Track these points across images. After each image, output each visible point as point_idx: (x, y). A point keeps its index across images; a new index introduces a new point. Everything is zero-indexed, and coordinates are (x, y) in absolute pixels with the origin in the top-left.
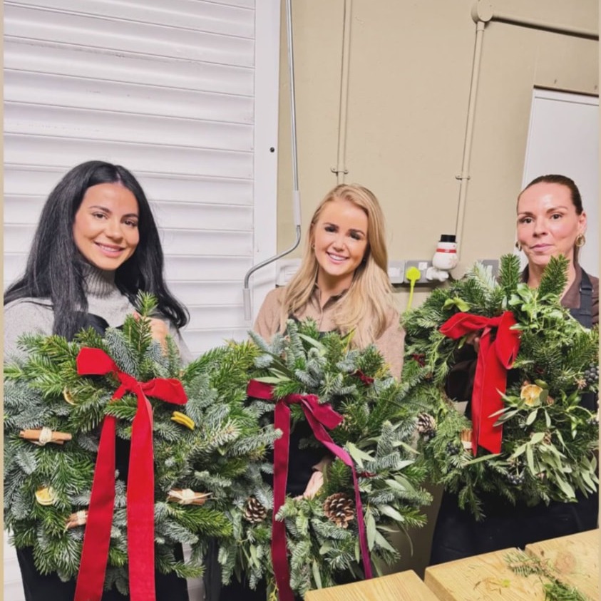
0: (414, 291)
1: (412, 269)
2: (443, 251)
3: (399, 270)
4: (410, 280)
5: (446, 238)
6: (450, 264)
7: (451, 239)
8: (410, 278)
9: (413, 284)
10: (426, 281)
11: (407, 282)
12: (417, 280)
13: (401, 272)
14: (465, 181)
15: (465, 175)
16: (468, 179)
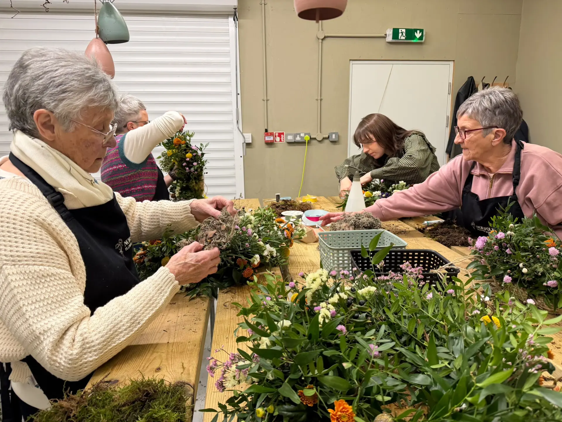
1: (298, 136)
11: (296, 141)
12: (300, 141)
13: (293, 137)
14: (319, 101)
15: (319, 98)
16: (321, 100)
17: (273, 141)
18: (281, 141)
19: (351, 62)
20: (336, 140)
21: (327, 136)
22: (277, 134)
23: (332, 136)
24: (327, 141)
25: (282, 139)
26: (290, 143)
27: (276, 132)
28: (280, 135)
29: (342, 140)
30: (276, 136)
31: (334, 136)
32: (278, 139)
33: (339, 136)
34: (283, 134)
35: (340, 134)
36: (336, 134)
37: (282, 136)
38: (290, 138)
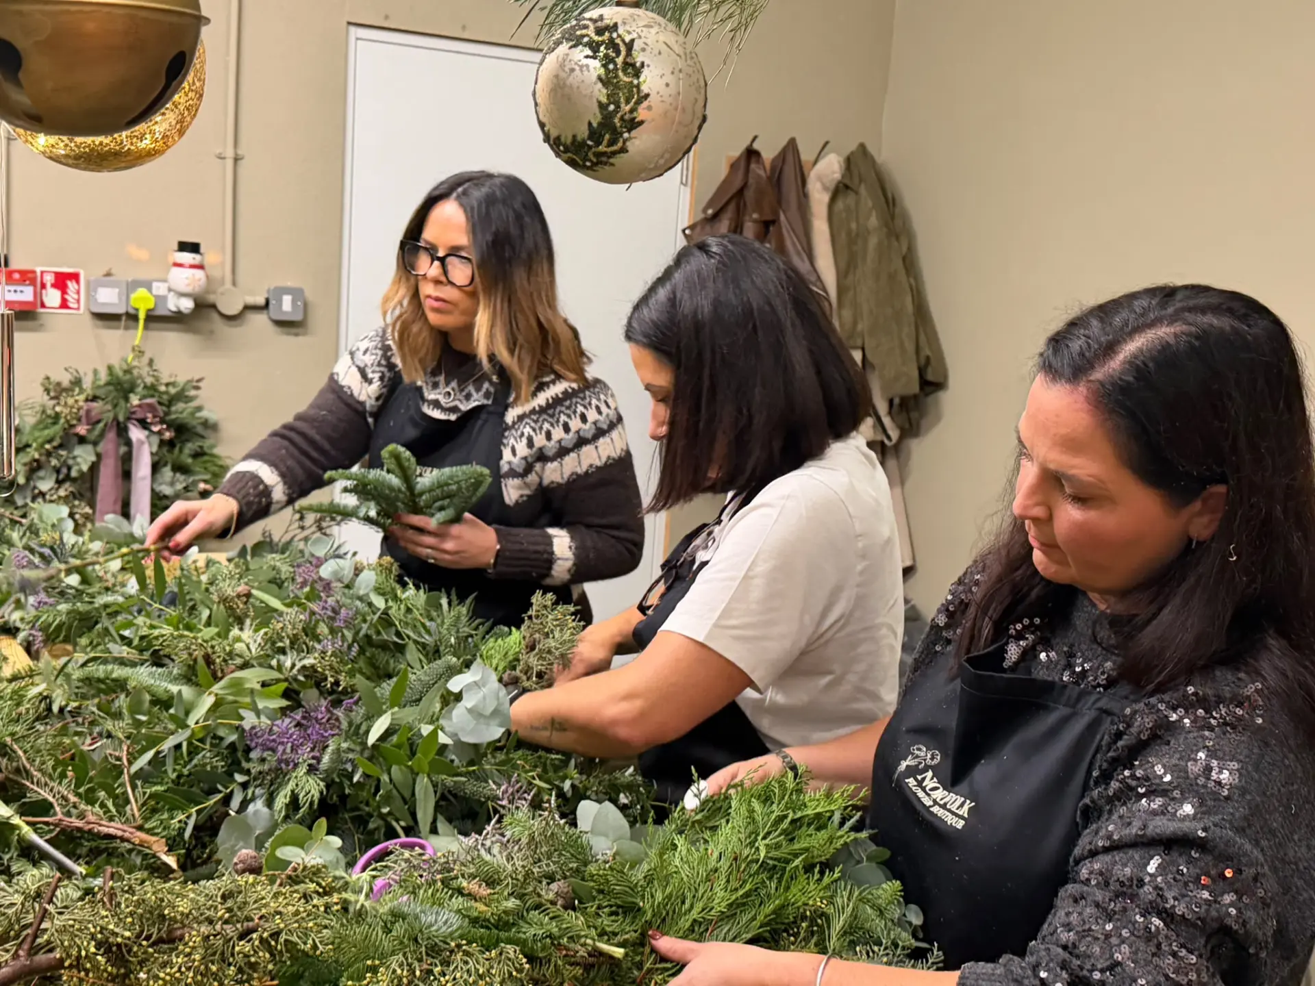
0: (146, 328)
1: (142, 292)
2: (180, 265)
3: (117, 290)
4: (137, 310)
5: (184, 247)
6: (188, 285)
7: (194, 248)
8: (137, 306)
9: (142, 316)
10: (169, 314)
11: (132, 311)
12: (149, 310)
13: (120, 294)
14: (229, 163)
15: (230, 153)
16: (236, 160)
17: (33, 304)
18: (64, 304)
19: (353, 29)
20: (298, 317)
21: (260, 301)
22: (49, 279)
23: (280, 302)
24: (260, 321)
25: (71, 297)
26: (106, 318)
27: (46, 269)
28: (61, 281)
29: (318, 319)
30: (43, 286)
31: (287, 302)
32: (52, 297)
33: (306, 305)
34: (75, 277)
35: (309, 295)
36: (297, 293)
37: (71, 285)
38: (108, 298)
